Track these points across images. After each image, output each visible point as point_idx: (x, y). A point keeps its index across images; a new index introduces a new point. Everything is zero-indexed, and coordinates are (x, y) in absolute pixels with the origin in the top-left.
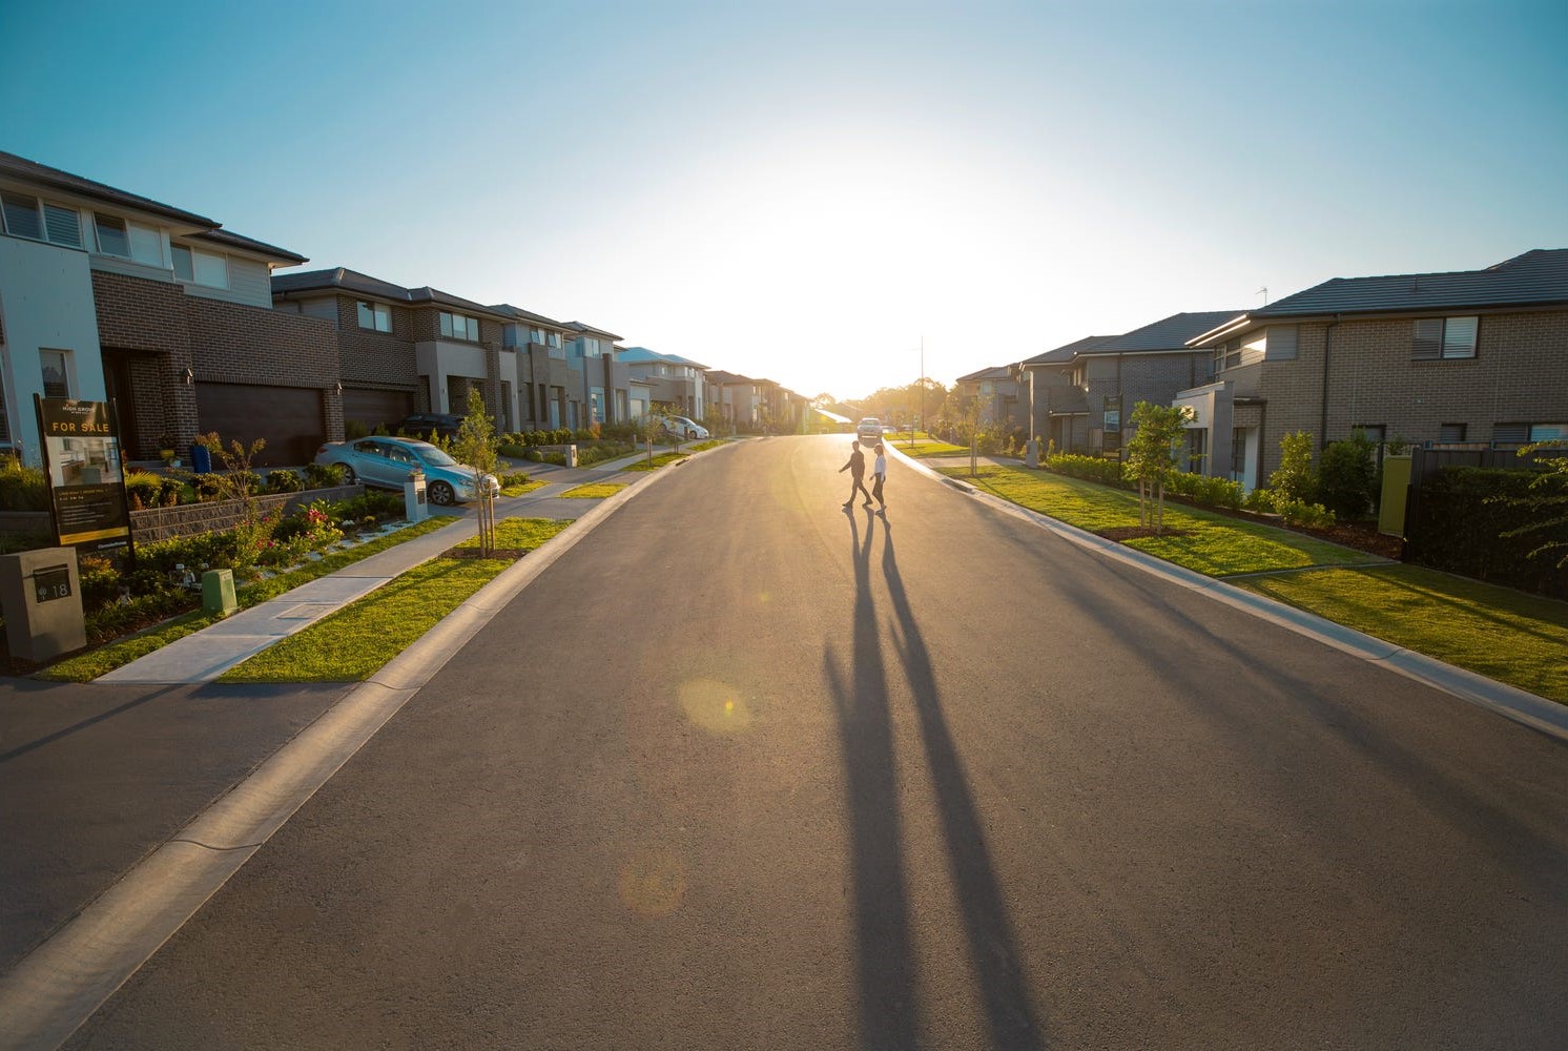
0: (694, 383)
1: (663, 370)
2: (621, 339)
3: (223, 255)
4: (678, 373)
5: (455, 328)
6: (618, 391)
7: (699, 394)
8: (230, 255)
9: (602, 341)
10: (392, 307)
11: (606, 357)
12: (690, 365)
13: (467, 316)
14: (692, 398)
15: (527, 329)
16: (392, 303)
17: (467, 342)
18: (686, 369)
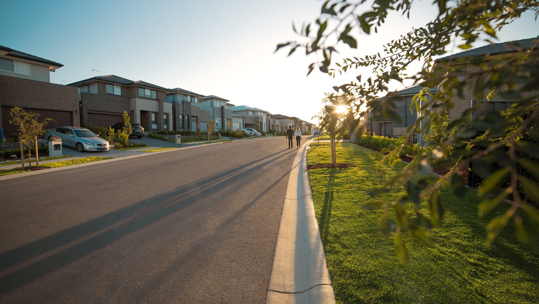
0: (262, 118)
1: (251, 113)
2: (229, 101)
3: (29, 63)
4: (257, 114)
5: (145, 94)
6: (227, 119)
7: (264, 121)
8: (32, 64)
9: (221, 101)
10: (121, 86)
11: (222, 107)
12: (261, 111)
13: (151, 90)
14: (261, 123)
15: (183, 96)
16: (122, 85)
17: (151, 99)
18: (259, 112)
